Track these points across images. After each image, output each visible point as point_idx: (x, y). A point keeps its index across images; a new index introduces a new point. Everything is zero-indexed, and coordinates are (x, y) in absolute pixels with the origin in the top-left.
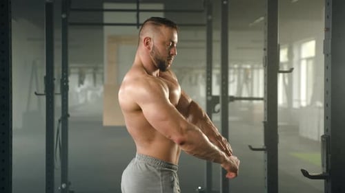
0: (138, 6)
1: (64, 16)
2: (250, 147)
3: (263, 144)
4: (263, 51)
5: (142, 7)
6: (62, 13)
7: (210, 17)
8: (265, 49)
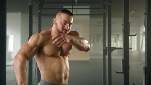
0: (73, 7)
1: (39, 11)
2: (116, 71)
3: (122, 70)
4: (122, 26)
5: (74, 7)
6: (39, 10)
7: (105, 11)
8: (123, 25)
